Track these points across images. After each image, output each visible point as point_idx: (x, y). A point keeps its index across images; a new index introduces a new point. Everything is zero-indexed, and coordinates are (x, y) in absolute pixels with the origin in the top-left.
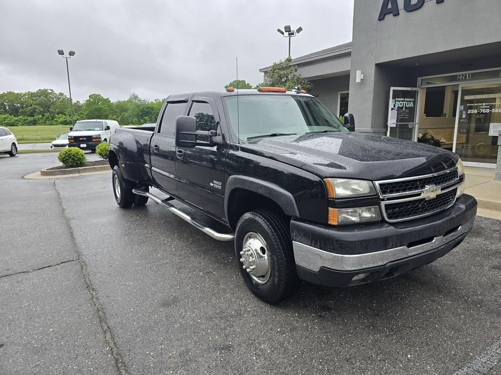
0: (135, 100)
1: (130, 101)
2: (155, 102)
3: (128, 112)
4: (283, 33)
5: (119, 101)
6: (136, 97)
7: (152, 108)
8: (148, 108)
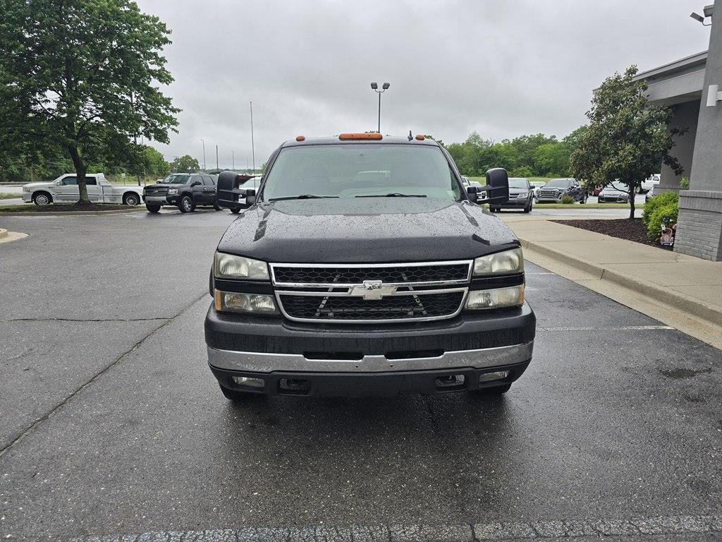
0: (475, 142)
1: (468, 143)
2: (502, 144)
3: (464, 158)
4: (701, 19)
5: (454, 145)
6: (476, 137)
7: (496, 153)
8: (490, 153)
